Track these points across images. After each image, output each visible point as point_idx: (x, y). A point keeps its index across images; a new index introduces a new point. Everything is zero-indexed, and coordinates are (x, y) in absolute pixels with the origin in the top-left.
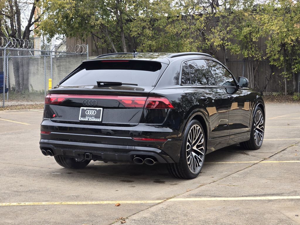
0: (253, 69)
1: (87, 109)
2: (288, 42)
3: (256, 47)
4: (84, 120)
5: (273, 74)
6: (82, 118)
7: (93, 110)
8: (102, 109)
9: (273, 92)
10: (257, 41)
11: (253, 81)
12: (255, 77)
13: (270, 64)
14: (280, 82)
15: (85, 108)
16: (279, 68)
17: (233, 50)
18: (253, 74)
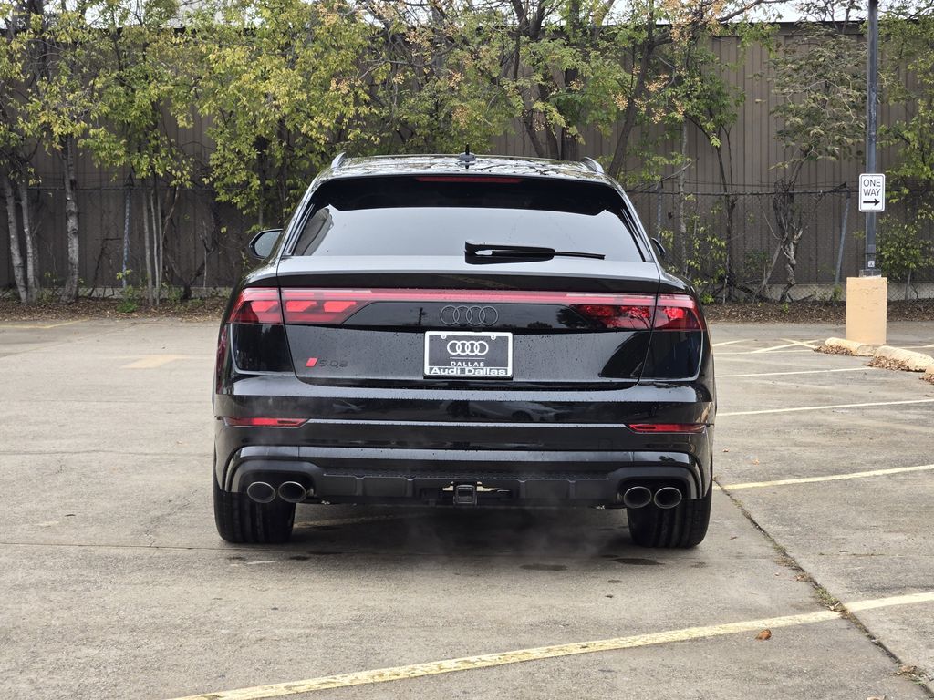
0: (160, 214)
1: (449, 338)
2: (310, 133)
3: (171, 145)
4: (446, 373)
5: (223, 230)
6: (436, 368)
7: (477, 339)
8: (509, 335)
9: (221, 286)
10: (191, 126)
11: (161, 253)
12: (165, 239)
13: (217, 199)
14: (243, 254)
15: (444, 334)
16: (244, 213)
17: (103, 154)
18: (160, 229)
